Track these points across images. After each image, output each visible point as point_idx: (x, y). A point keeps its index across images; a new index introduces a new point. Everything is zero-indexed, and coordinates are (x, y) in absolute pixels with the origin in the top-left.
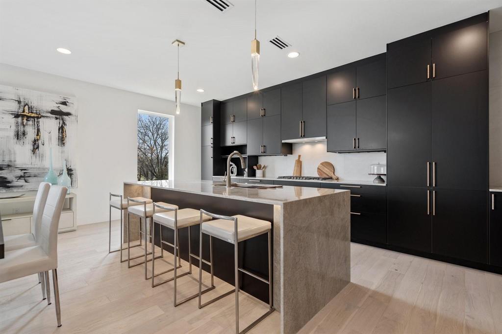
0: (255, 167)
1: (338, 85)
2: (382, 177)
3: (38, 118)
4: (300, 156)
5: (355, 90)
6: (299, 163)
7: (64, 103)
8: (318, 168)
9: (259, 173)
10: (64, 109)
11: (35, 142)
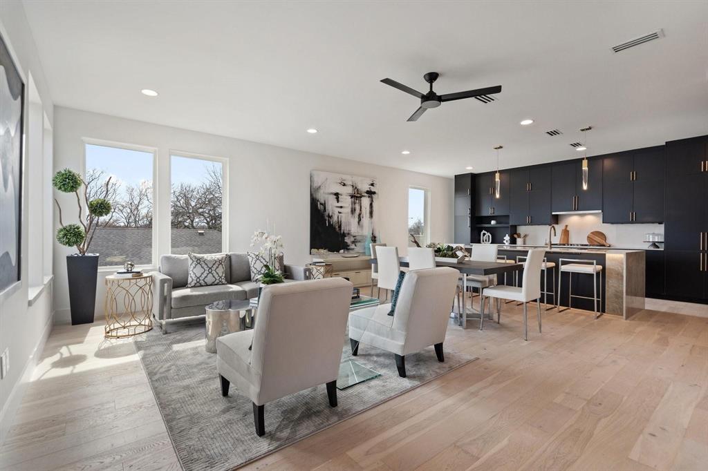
0: (515, 236)
1: (608, 163)
2: (657, 244)
3: (361, 197)
4: (567, 226)
5: (633, 173)
6: (566, 232)
7: (372, 185)
8: (588, 237)
9: (519, 241)
10: (373, 189)
11: (360, 215)
